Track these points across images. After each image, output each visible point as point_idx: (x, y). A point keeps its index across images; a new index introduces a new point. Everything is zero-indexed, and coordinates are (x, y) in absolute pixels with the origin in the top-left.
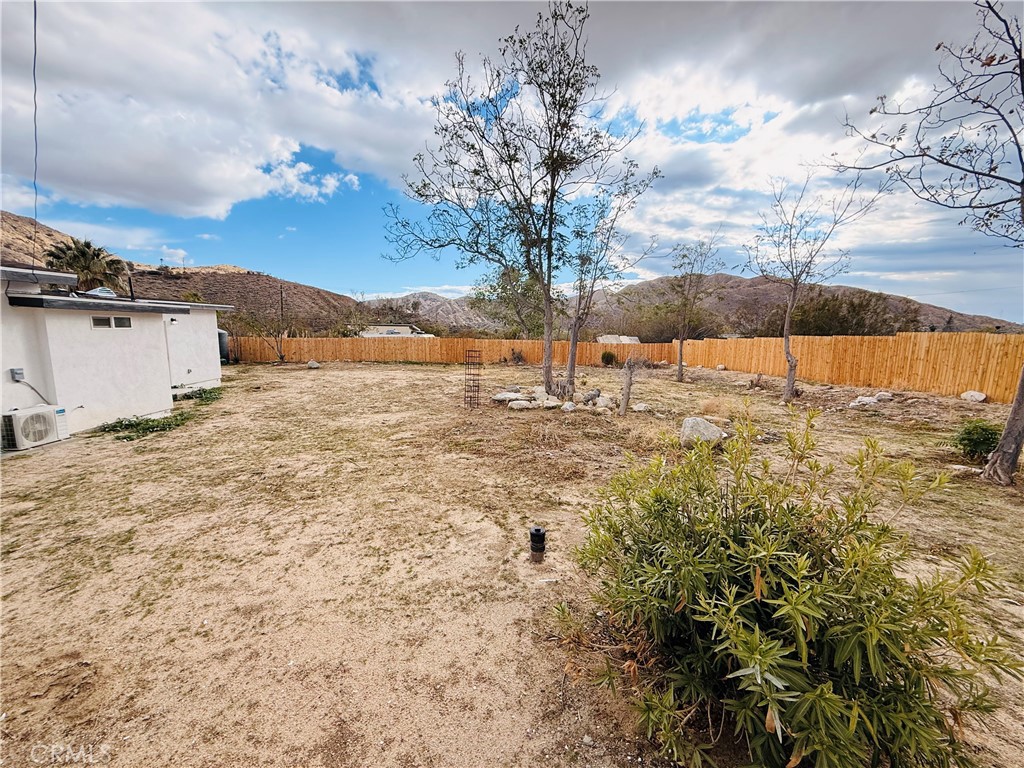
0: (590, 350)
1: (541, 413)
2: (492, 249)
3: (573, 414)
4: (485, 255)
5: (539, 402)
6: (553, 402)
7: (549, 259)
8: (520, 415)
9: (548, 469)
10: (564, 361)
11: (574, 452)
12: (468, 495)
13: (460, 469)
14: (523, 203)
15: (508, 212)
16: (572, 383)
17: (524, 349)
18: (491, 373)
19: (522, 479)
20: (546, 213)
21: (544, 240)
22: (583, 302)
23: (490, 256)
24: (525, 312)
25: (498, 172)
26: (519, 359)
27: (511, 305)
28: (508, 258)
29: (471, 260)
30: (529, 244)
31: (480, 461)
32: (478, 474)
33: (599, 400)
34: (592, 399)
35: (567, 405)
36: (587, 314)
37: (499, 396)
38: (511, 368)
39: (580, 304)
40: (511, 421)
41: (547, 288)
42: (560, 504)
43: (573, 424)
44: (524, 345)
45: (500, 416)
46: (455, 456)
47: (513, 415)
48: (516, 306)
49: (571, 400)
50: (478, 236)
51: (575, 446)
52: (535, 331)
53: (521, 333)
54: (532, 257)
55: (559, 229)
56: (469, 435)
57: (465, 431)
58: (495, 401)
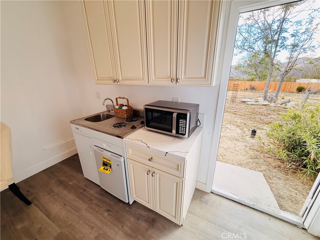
0: (291, 85)
1: (260, 106)
2: (250, 47)
3: (274, 107)
4: (247, 49)
5: (259, 103)
6: (266, 103)
7: (276, 48)
8: (251, 106)
9: (260, 121)
10: (275, 89)
11: (271, 118)
12: (232, 123)
13: (229, 117)
14: (268, 26)
15: (259, 31)
16: (277, 97)
17: (256, 85)
18: (240, 93)
19: (250, 122)
20: (278, 29)
21: (274, 41)
22: (290, 64)
23: (249, 50)
24: (259, 70)
25: (258, 16)
26: (253, 89)
27: (253, 68)
28: (256, 50)
29: (240, 52)
30: (267, 43)
31: (236, 116)
32: (235, 119)
33: (289, 104)
34: (285, 103)
35: (272, 104)
36: (291, 69)
37: (244, 100)
38: (249, 92)
39: (288, 65)
40: (247, 108)
41: (272, 60)
42: (262, 129)
43: (273, 111)
44: (256, 83)
45: (243, 106)
46: (227, 114)
47: (248, 106)
48: (255, 68)
49: (275, 102)
50: (245, 43)
51: (272, 116)
52: (263, 77)
53: (256, 79)
54: (267, 48)
55: (284, 34)
56: (232, 110)
57: (231, 109)
58: (241, 101)
